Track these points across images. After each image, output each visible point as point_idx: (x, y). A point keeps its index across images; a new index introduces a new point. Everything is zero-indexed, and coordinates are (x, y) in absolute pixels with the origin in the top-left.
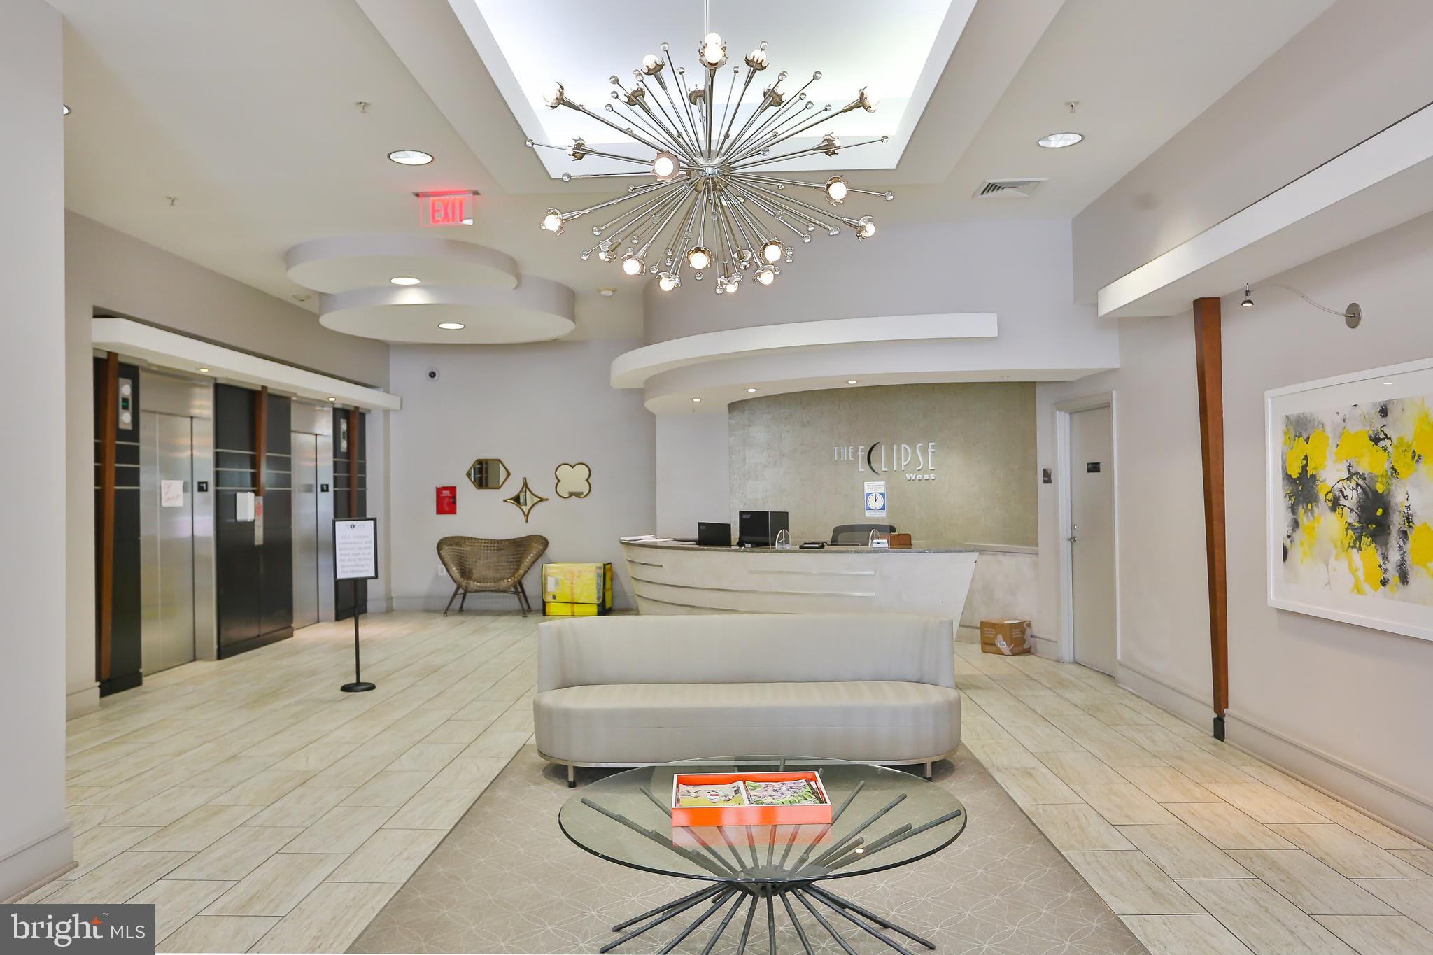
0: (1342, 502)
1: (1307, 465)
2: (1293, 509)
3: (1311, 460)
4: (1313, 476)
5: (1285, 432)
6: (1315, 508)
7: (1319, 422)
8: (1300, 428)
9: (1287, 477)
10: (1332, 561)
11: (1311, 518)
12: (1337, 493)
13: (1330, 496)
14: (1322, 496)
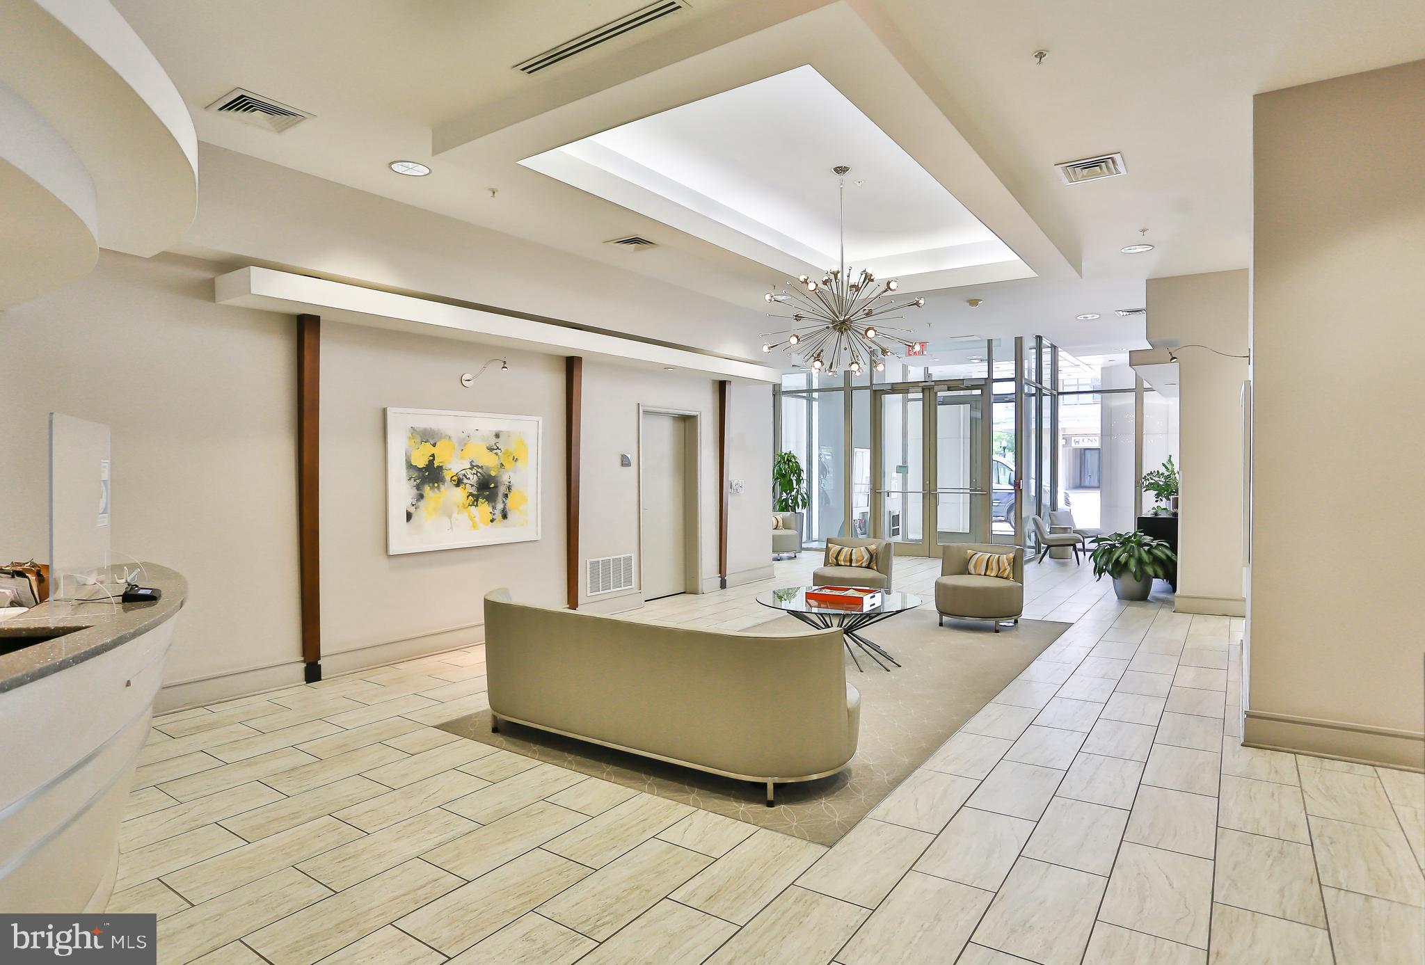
0: (465, 481)
1: (434, 459)
2: (418, 487)
3: (438, 457)
4: (440, 468)
5: (410, 438)
6: (441, 486)
7: (446, 435)
8: (427, 437)
9: (410, 466)
10: (455, 515)
11: (438, 492)
12: (461, 477)
13: (455, 478)
14: (448, 478)
